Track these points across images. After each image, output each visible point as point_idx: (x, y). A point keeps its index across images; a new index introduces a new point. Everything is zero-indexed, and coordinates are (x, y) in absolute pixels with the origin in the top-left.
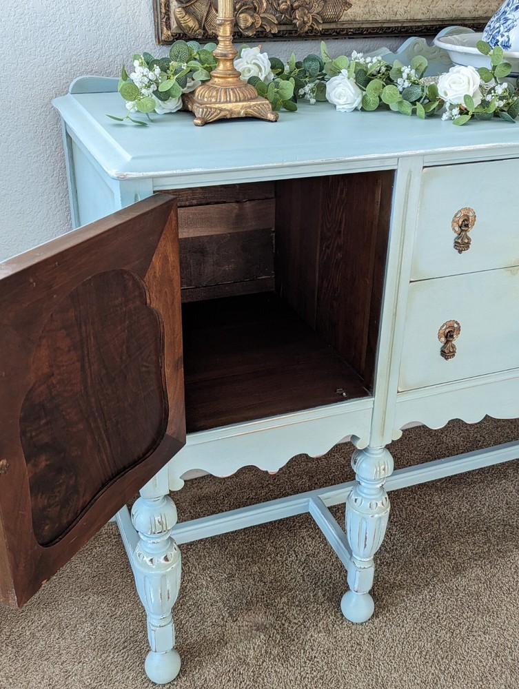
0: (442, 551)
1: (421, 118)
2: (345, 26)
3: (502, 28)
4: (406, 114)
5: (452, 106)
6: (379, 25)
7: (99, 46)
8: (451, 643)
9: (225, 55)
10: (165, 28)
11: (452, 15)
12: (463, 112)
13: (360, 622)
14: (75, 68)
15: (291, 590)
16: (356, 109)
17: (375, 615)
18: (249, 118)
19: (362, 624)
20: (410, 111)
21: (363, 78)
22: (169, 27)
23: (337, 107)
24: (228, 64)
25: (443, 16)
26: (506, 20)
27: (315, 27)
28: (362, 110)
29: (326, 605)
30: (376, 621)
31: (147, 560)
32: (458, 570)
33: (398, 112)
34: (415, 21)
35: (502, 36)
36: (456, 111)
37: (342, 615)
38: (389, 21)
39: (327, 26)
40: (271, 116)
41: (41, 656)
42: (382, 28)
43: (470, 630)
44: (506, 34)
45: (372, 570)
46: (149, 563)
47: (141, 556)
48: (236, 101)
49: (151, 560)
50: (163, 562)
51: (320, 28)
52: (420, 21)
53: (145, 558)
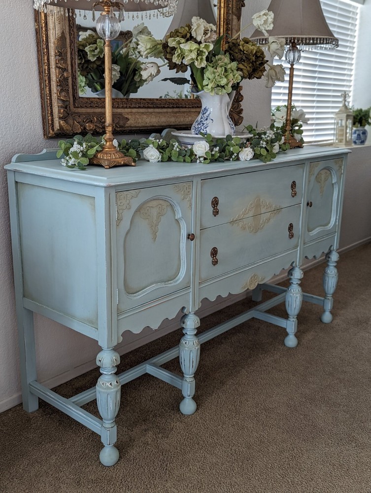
0: (212, 378)
1: (188, 162)
2: (126, 129)
3: (202, 127)
4: (180, 162)
5: (199, 157)
6: (138, 128)
7: (18, 140)
8: (236, 409)
9: (109, 139)
10: (51, 130)
11: (167, 124)
12: (205, 159)
13: (192, 413)
14: (7, 151)
15: (152, 411)
16: (159, 161)
17: (197, 409)
18: (125, 165)
19: (193, 414)
20: (182, 160)
21: (161, 149)
22: (53, 130)
23: (150, 161)
24: (111, 143)
25: (164, 124)
26: (203, 124)
27: (117, 129)
28: (162, 161)
29: (173, 412)
30: (199, 411)
31: (108, 384)
32: (223, 383)
33: (177, 161)
34: (153, 126)
35: (203, 130)
36: (202, 159)
37: (182, 414)
38: (144, 127)
39: (121, 129)
40: (133, 164)
41: (36, 476)
42: (139, 130)
43: (241, 402)
44: (205, 129)
45: (194, 381)
46: (110, 386)
47: (105, 384)
48: (119, 158)
49: (111, 384)
50: (116, 384)
51: (118, 129)
52: (155, 126)
53: (107, 384)
